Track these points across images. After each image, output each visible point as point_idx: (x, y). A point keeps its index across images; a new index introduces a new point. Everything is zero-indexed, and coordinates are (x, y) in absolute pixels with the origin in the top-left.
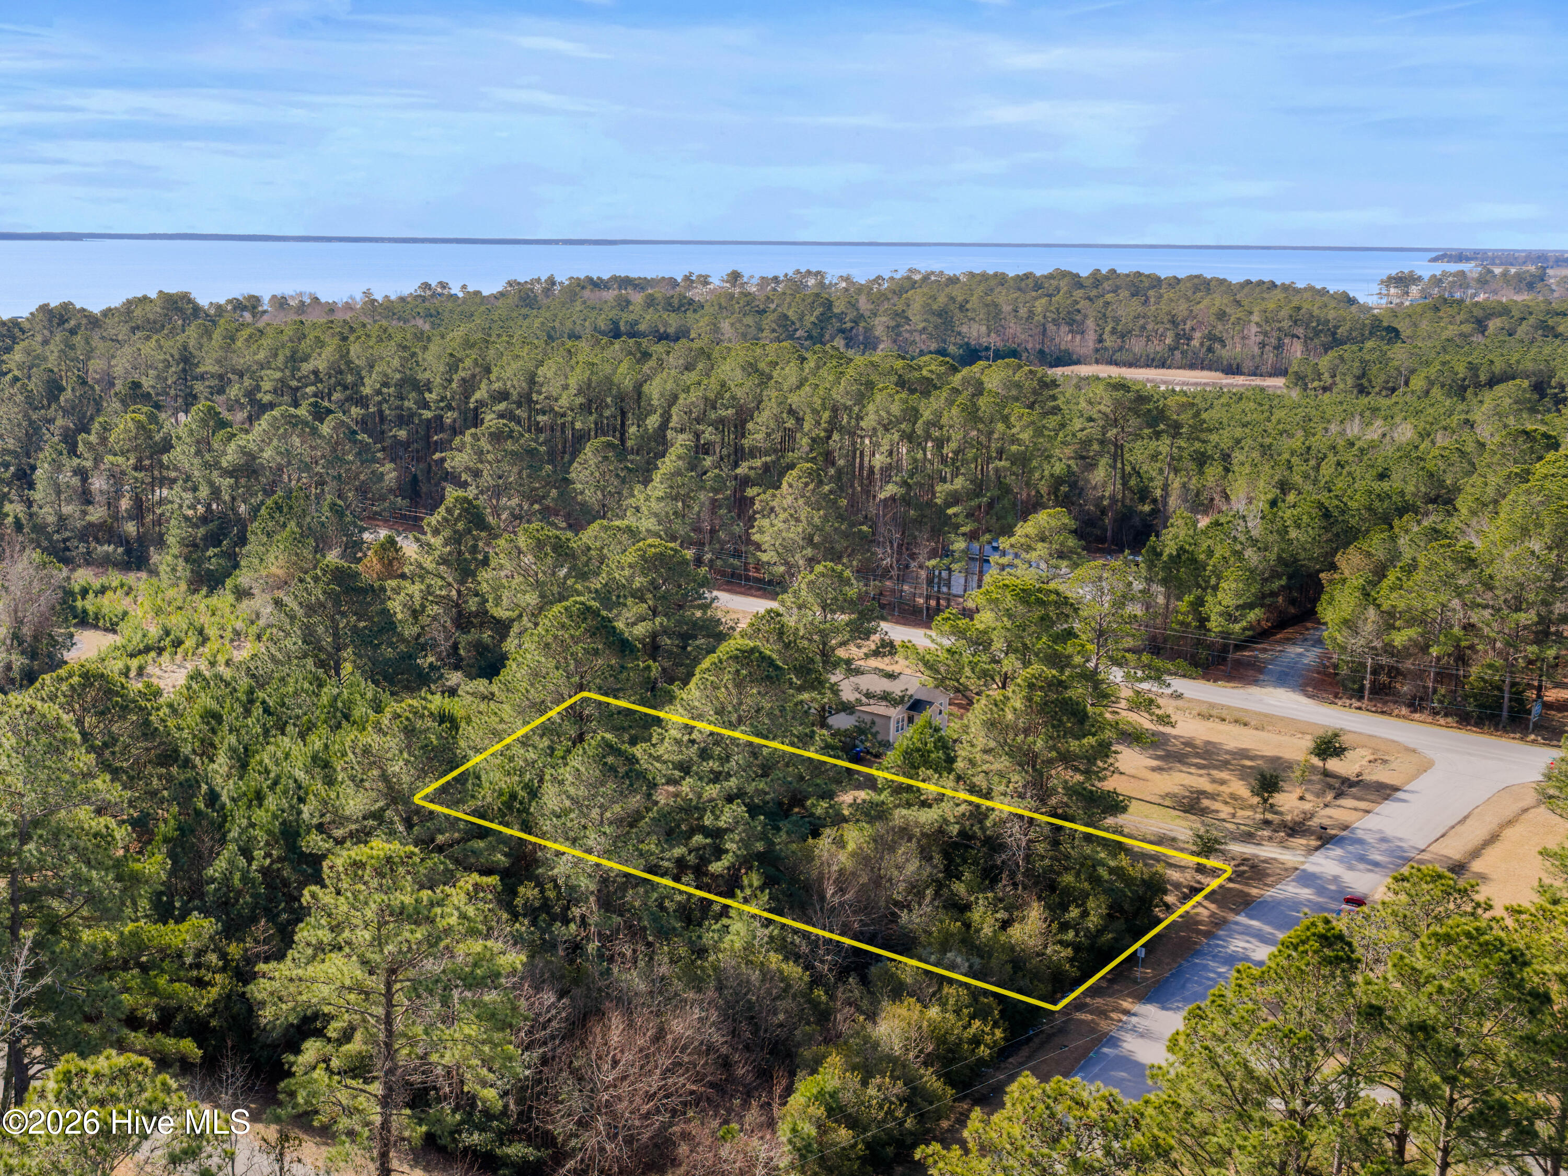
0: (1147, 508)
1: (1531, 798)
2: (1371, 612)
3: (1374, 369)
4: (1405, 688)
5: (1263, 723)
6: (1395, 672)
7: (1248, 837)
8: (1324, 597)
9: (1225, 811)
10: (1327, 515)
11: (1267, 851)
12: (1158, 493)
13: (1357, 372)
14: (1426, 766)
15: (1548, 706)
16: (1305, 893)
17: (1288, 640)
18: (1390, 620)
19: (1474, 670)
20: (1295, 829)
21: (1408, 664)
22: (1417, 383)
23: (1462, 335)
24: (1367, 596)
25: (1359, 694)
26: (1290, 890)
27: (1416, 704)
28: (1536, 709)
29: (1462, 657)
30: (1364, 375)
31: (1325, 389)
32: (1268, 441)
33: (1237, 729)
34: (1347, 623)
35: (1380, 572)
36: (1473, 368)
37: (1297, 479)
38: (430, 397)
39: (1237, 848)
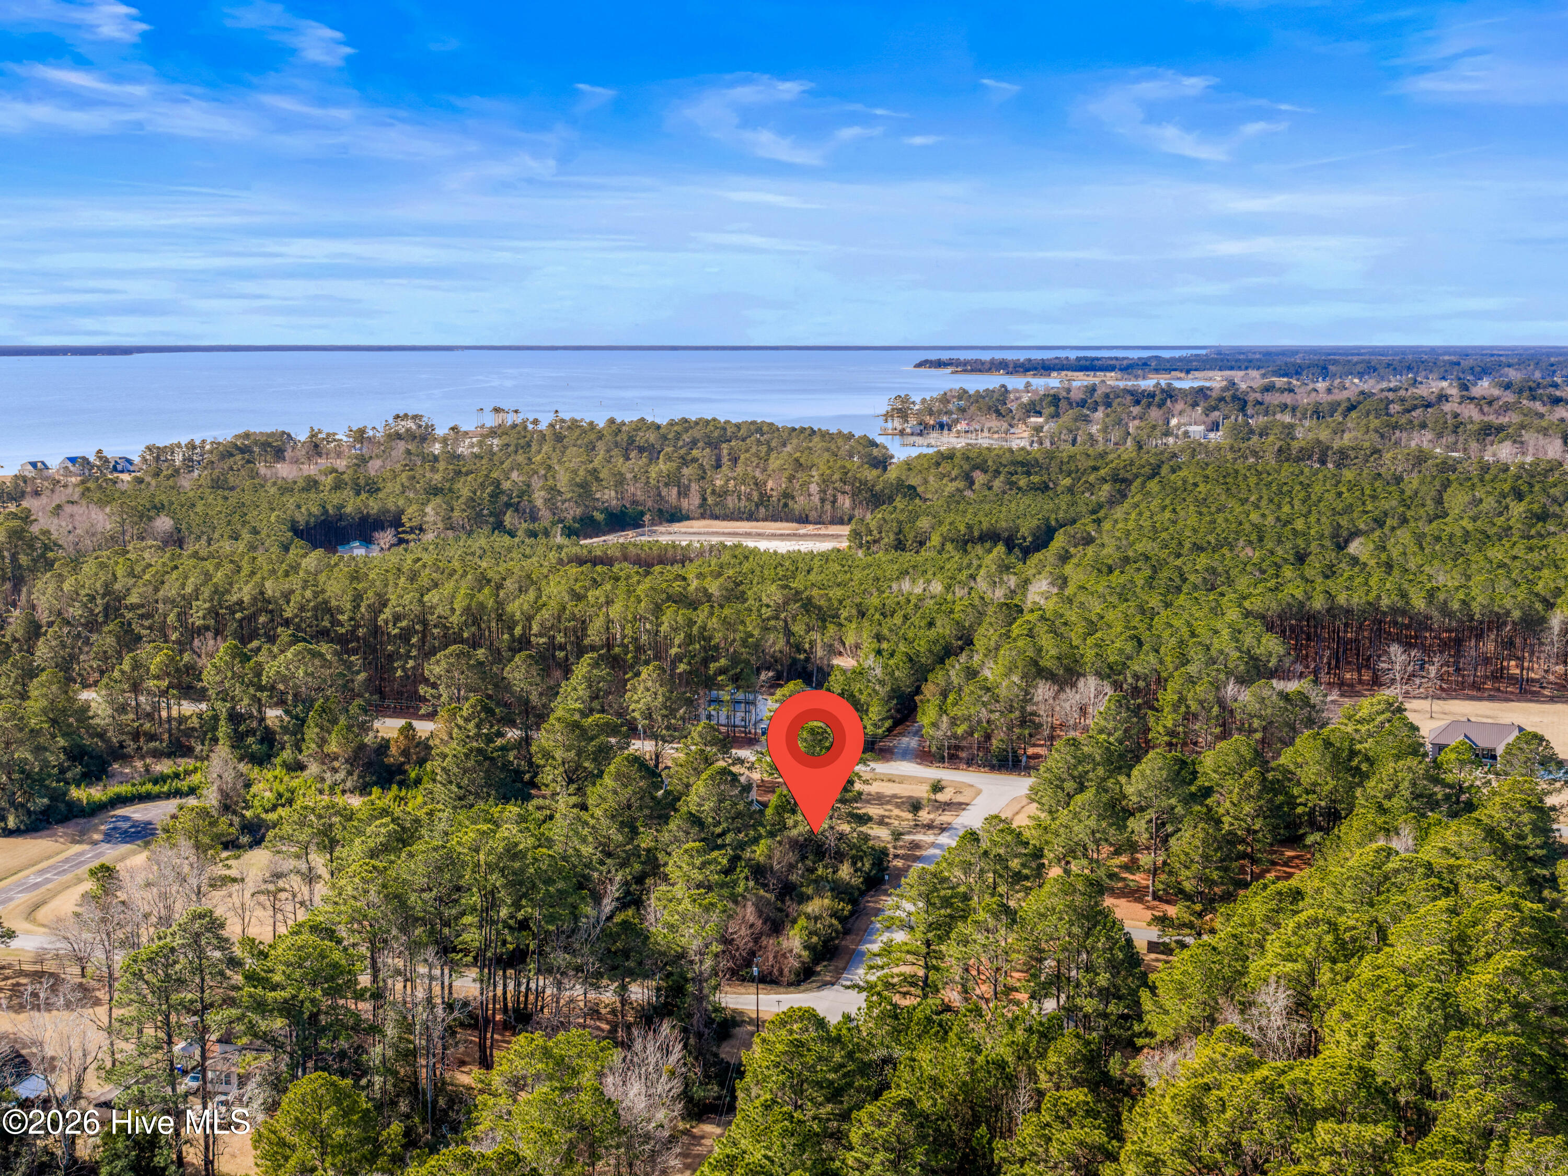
0: (802, 657)
1: (1025, 801)
2: (945, 718)
3: (907, 528)
4: (963, 755)
5: (901, 779)
6: (957, 748)
7: (909, 833)
8: (920, 711)
9: (896, 823)
10: (911, 660)
11: (918, 837)
12: (807, 646)
13: (896, 530)
14: (979, 792)
15: (1029, 757)
16: (937, 852)
17: (901, 734)
18: (954, 722)
19: (994, 742)
20: (930, 826)
21: (964, 743)
22: (935, 540)
23: (958, 490)
24: (942, 710)
25: (942, 761)
26: (932, 851)
27: (970, 762)
28: (1024, 759)
29: (988, 737)
30: (900, 532)
31: (875, 542)
32: (858, 600)
33: (890, 784)
34: (935, 725)
35: (945, 694)
36: (969, 527)
37: (885, 632)
38: (343, 618)
39: (908, 838)
